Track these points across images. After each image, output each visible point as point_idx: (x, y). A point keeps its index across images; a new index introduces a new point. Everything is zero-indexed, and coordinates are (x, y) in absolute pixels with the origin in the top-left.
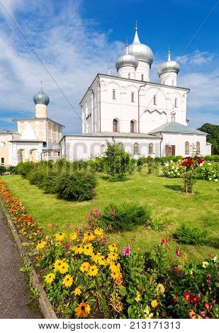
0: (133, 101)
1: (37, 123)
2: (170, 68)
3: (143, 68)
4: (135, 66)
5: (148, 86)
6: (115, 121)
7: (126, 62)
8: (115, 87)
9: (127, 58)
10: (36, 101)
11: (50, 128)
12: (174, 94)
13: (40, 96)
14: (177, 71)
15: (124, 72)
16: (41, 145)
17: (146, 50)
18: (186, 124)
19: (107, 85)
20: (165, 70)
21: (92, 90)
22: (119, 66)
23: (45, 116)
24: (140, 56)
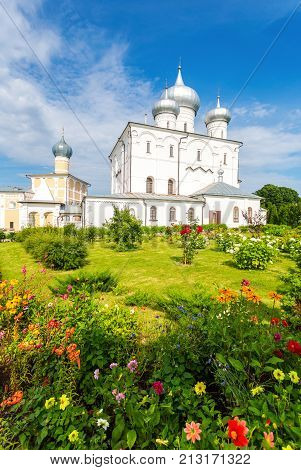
0: (171, 155)
1: (56, 179)
2: (219, 116)
3: (186, 115)
4: (176, 112)
5: (190, 138)
6: (150, 180)
7: (165, 108)
8: (150, 138)
9: (165, 103)
10: (56, 153)
11: (71, 187)
12: (223, 148)
13: (61, 147)
14: (228, 120)
15: (163, 120)
16: (58, 207)
17: (190, 94)
18: (237, 186)
19: (139, 136)
20: (213, 119)
21: (122, 141)
22: (156, 112)
23: (66, 171)
24: (183, 102)
